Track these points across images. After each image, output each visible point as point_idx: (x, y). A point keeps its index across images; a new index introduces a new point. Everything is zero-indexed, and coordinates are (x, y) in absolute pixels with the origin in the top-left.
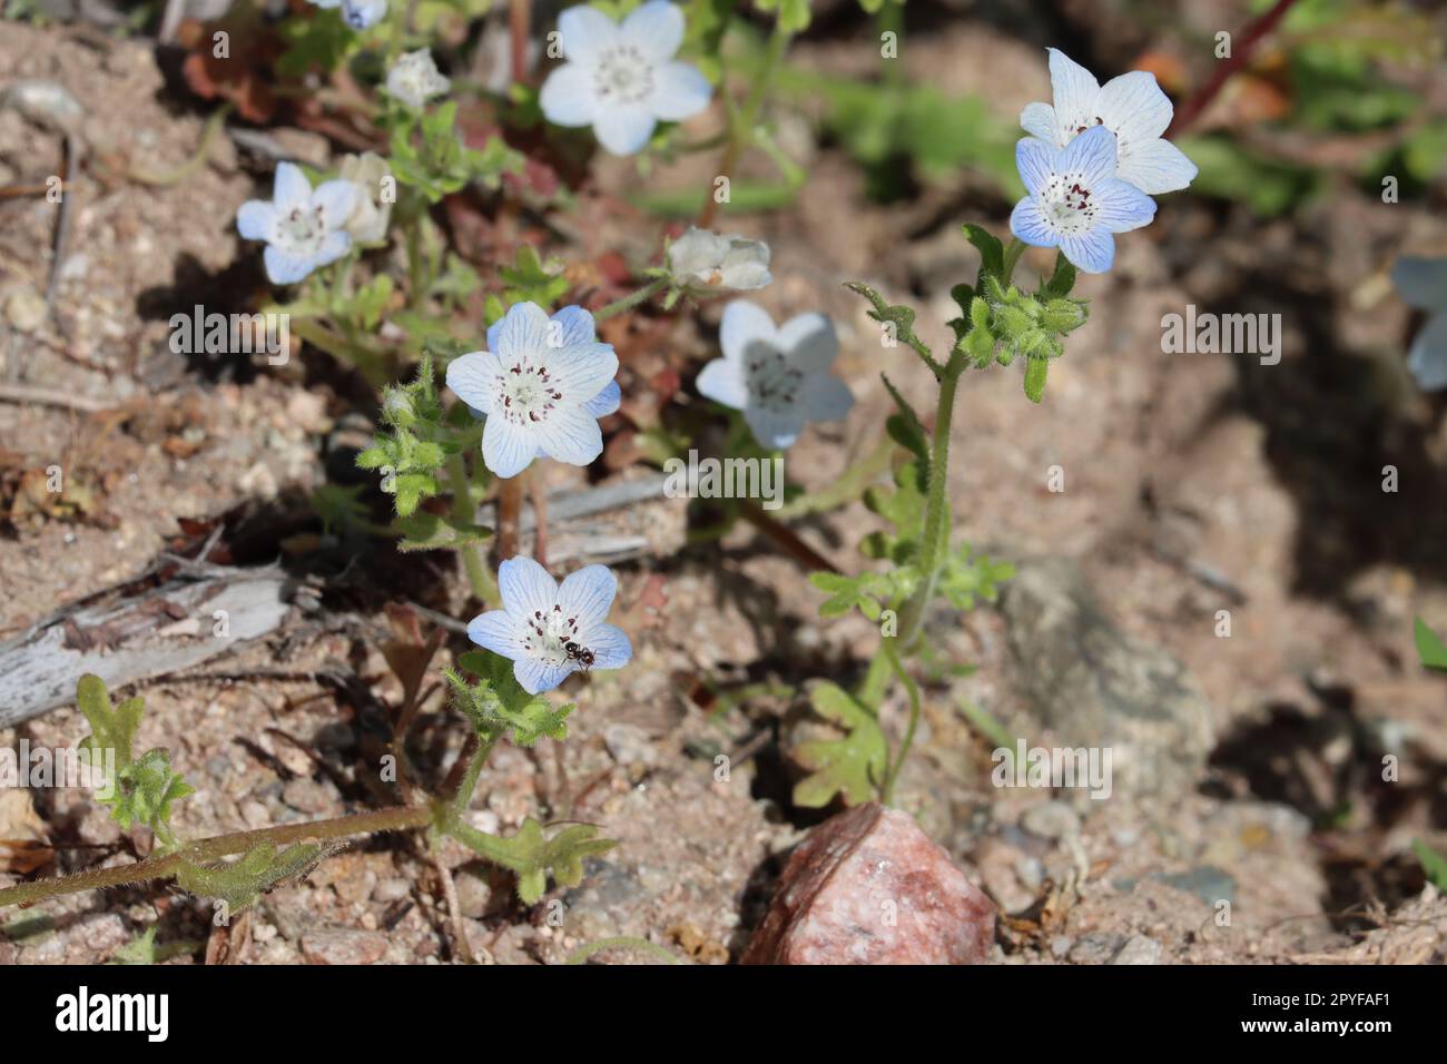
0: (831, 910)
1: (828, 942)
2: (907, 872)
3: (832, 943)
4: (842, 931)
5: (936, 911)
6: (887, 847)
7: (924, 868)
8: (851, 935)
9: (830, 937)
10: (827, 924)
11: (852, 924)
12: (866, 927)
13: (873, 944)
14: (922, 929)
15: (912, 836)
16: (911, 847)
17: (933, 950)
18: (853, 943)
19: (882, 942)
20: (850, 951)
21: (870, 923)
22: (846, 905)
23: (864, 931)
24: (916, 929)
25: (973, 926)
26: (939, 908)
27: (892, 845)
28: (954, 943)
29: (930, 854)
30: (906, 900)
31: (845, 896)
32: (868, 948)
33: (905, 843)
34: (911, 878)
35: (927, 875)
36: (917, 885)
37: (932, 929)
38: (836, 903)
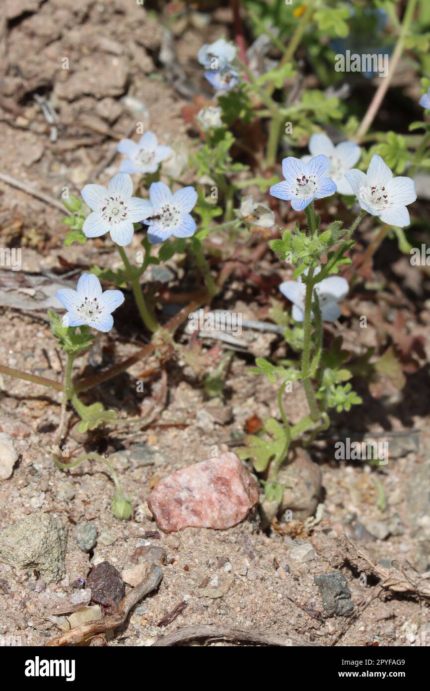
0: (181, 476)
1: (171, 487)
2: (219, 476)
3: (172, 488)
4: (180, 486)
5: (223, 495)
6: (218, 464)
7: (228, 477)
8: (183, 489)
9: (173, 485)
10: (175, 481)
11: (186, 485)
12: (191, 489)
13: (190, 496)
14: (213, 499)
15: (232, 465)
16: (228, 468)
17: (213, 508)
18: (182, 492)
19: (194, 497)
20: (179, 494)
21: (193, 488)
22: (188, 477)
23: (189, 489)
24: (211, 498)
25: (236, 508)
26: (225, 495)
27: (221, 464)
28: (224, 510)
29: (234, 474)
30: (212, 485)
31: (189, 474)
32: (187, 497)
33: (227, 466)
34: (219, 479)
35: (227, 481)
36: (220, 482)
37: (217, 501)
38: (184, 475)
